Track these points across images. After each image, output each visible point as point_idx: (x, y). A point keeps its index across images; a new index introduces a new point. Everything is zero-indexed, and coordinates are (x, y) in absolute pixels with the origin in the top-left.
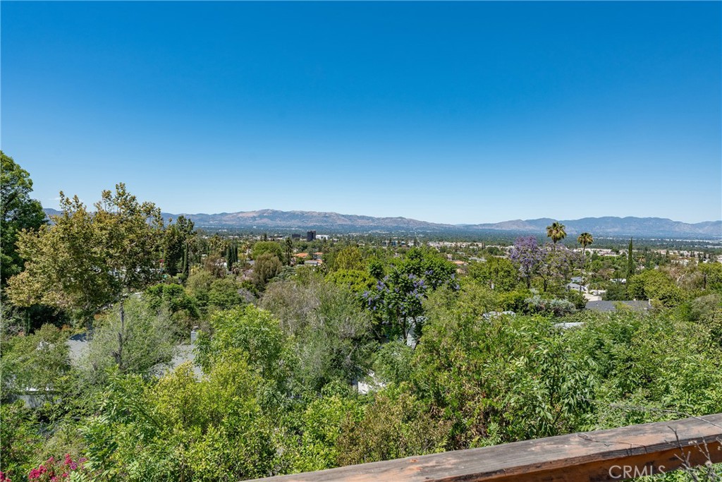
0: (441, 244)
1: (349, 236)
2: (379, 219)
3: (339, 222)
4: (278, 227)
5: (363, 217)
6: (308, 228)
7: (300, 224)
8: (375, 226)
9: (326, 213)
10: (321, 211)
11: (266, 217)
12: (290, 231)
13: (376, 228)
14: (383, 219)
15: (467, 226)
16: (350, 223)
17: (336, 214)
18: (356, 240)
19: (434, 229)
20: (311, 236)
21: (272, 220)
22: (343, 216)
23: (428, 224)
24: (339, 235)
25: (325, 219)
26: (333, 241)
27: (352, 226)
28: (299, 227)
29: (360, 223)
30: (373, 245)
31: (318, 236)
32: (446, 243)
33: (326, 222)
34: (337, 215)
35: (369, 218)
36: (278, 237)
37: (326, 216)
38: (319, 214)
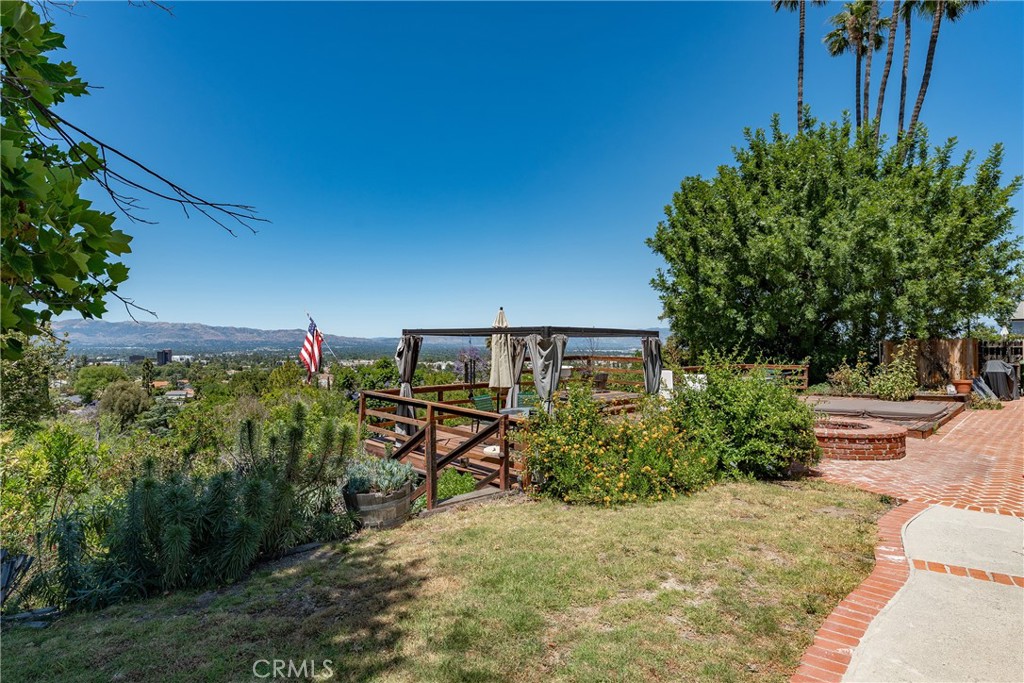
0: (356, 362)
1: (224, 355)
2: (267, 332)
3: (206, 337)
4: (100, 345)
5: (243, 330)
6: (154, 346)
7: (139, 341)
8: (262, 342)
9: (185, 325)
10: (175, 322)
11: (77, 330)
12: (124, 351)
13: (263, 344)
14: (274, 332)
15: (386, 340)
16: (223, 338)
17: (202, 326)
18: (236, 362)
19: (345, 344)
20: (164, 357)
21: (88, 335)
22: (213, 328)
23: (337, 338)
24: (207, 355)
25: (183, 333)
26: (201, 363)
27: (228, 342)
28: (139, 345)
29: (240, 337)
30: (263, 366)
31: (176, 358)
32: (362, 362)
33: (184, 336)
34: (204, 327)
35: (252, 332)
36: (104, 360)
37: (184, 329)
38: (174, 325)
